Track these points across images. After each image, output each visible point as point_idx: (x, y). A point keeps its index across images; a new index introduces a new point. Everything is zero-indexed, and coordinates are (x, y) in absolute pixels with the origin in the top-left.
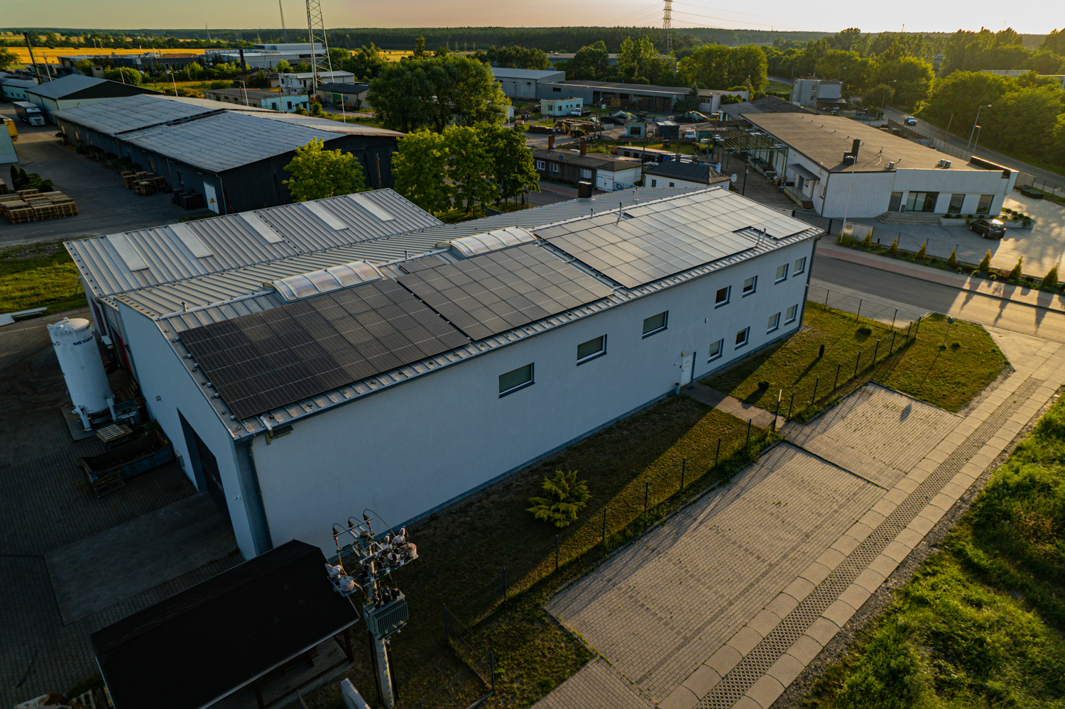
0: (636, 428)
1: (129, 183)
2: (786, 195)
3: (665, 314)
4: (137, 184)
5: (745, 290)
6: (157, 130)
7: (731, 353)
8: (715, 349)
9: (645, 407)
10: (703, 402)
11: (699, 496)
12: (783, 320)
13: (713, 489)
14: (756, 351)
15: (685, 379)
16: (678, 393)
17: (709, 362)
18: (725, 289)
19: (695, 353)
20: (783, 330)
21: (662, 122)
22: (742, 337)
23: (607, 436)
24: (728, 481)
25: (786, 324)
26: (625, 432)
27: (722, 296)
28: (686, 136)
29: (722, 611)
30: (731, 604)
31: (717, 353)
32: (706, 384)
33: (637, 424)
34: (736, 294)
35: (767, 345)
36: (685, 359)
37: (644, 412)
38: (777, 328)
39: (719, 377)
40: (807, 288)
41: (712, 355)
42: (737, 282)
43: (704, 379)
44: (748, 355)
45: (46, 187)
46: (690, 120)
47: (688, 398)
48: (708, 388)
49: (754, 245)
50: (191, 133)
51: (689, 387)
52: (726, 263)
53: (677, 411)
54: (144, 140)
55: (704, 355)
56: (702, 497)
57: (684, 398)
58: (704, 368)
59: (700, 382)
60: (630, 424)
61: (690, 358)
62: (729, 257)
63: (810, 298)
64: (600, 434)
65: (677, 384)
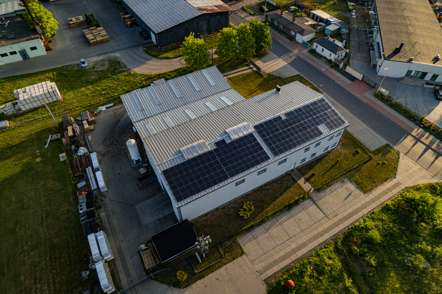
2: (370, 55)
3: (286, 159)
7: (308, 159)
9: (278, 178)
10: (294, 177)
12: (330, 147)
15: (291, 168)
16: (288, 172)
17: (301, 163)
18: (308, 148)
19: (296, 162)
22: (313, 154)
24: (290, 210)
29: (275, 248)
30: (277, 246)
31: (304, 160)
33: (273, 184)
35: (323, 154)
38: (327, 149)
39: (303, 167)
48: (298, 172)
51: (292, 171)
53: (286, 180)
57: (289, 175)
58: (298, 165)
59: (296, 169)
61: (294, 164)
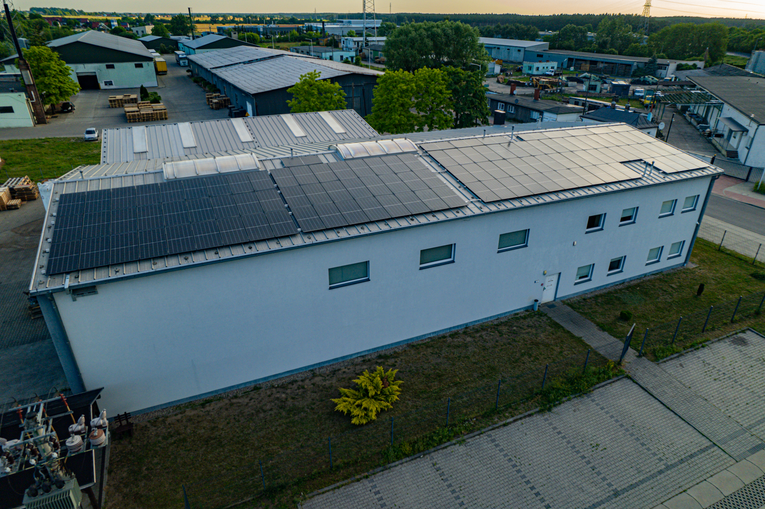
0: (481, 336)
1: (208, 101)
2: (713, 145)
3: (526, 232)
4: (211, 102)
5: (623, 219)
6: (236, 66)
7: (602, 279)
8: (584, 273)
9: (498, 317)
10: (558, 321)
11: (511, 420)
12: (666, 254)
13: (530, 415)
14: (631, 280)
15: (547, 297)
16: (536, 308)
17: (576, 284)
18: (600, 216)
19: (560, 273)
20: (665, 263)
21: (617, 81)
22: (615, 265)
23: (449, 340)
24: (549, 410)
25: (669, 258)
26: (469, 339)
27: (594, 222)
28: (637, 94)
31: (586, 276)
32: (568, 305)
33: (484, 333)
34: (612, 221)
35: (645, 275)
36: (548, 279)
37: (496, 323)
38: (658, 261)
39: (584, 299)
40: (697, 226)
41: (580, 278)
42: (613, 210)
43: (569, 299)
44: (623, 282)
45: (156, 101)
46: (645, 83)
47: (546, 315)
48: (569, 309)
49: (640, 176)
50: (254, 69)
51: (550, 305)
52: (602, 190)
53: (528, 326)
54: (224, 73)
55: (570, 276)
56: (515, 421)
57: (540, 314)
58: (570, 289)
59: (563, 302)
60: (477, 331)
61: (555, 278)
62: (607, 184)
63: (699, 235)
64: (444, 337)
65: (536, 301)
